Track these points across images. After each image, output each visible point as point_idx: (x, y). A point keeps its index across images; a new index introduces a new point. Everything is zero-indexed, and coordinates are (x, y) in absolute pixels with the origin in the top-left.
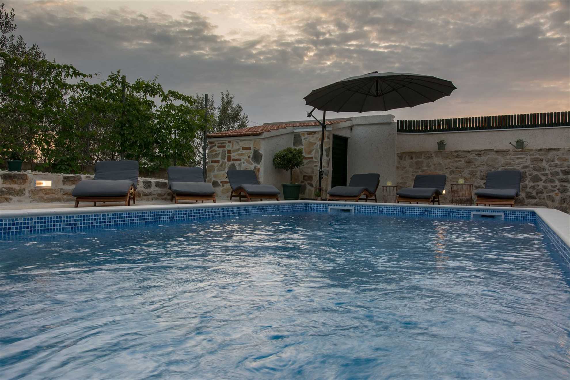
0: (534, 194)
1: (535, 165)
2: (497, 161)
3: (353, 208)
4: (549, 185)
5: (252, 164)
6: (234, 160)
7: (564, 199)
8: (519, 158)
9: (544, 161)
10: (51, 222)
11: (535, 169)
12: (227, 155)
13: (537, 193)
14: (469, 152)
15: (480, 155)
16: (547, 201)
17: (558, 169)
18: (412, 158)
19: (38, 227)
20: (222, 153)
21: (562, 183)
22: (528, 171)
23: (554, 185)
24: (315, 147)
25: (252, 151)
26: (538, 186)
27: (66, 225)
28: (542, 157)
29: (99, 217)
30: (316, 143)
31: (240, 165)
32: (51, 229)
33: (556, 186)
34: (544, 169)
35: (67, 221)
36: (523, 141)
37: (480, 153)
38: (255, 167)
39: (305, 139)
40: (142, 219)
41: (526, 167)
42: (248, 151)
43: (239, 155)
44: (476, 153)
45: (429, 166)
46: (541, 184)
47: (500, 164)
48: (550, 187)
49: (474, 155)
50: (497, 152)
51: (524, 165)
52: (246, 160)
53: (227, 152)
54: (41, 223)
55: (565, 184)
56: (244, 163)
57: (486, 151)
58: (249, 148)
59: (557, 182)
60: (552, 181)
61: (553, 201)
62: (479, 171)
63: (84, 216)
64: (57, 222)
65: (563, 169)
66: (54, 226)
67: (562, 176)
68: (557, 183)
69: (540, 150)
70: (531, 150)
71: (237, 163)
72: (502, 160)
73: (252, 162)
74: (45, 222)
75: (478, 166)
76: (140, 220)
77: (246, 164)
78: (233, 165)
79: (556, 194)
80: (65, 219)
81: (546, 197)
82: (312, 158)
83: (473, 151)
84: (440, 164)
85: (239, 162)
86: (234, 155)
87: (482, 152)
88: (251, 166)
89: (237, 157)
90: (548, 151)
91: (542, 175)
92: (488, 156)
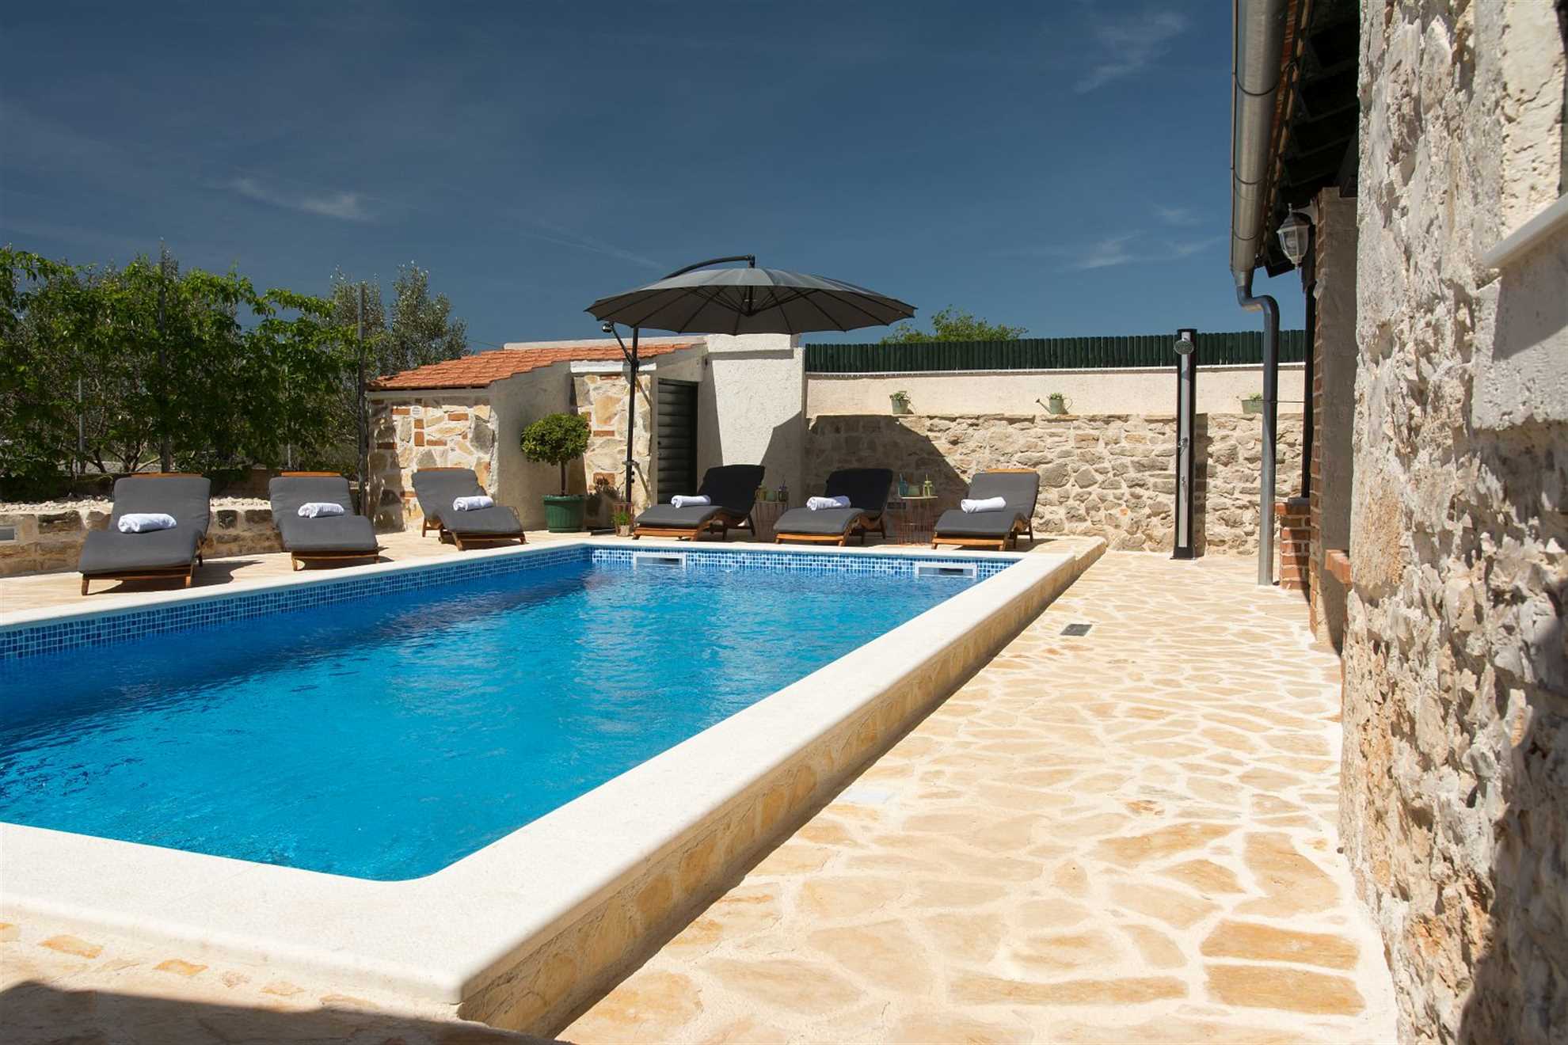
0: (1082, 512)
1: (1083, 450)
2: (1010, 440)
3: (682, 556)
4: (1110, 494)
5: (471, 453)
6: (431, 443)
7: (1136, 522)
8: (1052, 435)
9: (1101, 443)
10: (55, 635)
11: (1084, 458)
12: (414, 431)
13: (1088, 511)
14: (953, 420)
15: (977, 425)
16: (1106, 527)
17: (1127, 460)
18: (838, 430)
19: (33, 646)
20: (402, 425)
21: (1133, 489)
22: (1072, 463)
23: (1118, 492)
24: (618, 407)
25: (471, 423)
26: (1090, 493)
27: (83, 638)
28: (1096, 433)
29: (142, 618)
30: (620, 400)
31: (444, 454)
32: (55, 648)
33: (1123, 494)
34: (1100, 459)
35: (83, 631)
36: (1063, 396)
37: (976, 422)
38: (479, 459)
39: (596, 389)
40: (224, 615)
41: (1067, 454)
42: (462, 423)
43: (440, 431)
44: (970, 421)
46: (1095, 490)
47: (1017, 447)
48: (1111, 498)
49: (964, 426)
50: (1012, 421)
51: (1064, 448)
52: (457, 443)
53: (413, 424)
54: (38, 638)
55: (1138, 490)
56: (452, 450)
57: (989, 418)
58: (464, 417)
59: (1124, 485)
60: (1115, 485)
61: (1117, 527)
62: (974, 463)
63: (114, 619)
64: (66, 634)
65: (1135, 459)
66: (61, 641)
67: (1132, 474)
68: (1124, 489)
69: (1093, 419)
70: (1077, 419)
71: (436, 450)
72: (1018, 437)
73: (472, 449)
74: (44, 637)
75: (974, 451)
76: (220, 616)
77: (458, 451)
78: (429, 455)
79: (1122, 511)
80: (80, 627)
81: (1103, 519)
82: (612, 433)
83: (961, 417)
84: (896, 444)
85: (441, 448)
86: (430, 433)
87: (981, 421)
88: (470, 457)
89: (437, 436)
90: (1108, 420)
91: (1096, 471)
92: (993, 429)
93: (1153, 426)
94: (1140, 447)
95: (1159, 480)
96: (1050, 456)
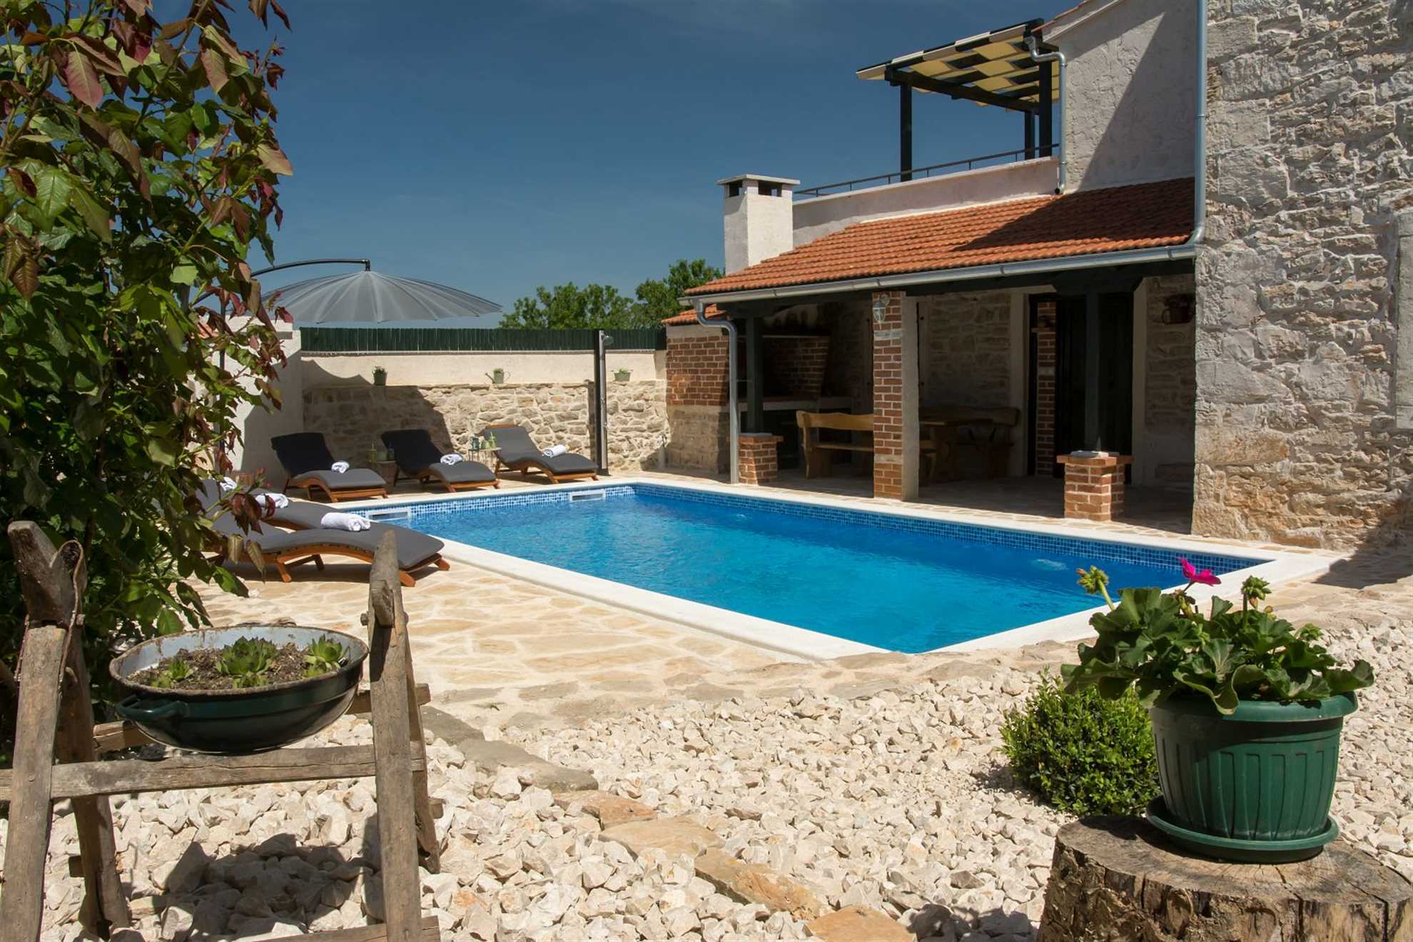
1: (523, 408)
2: (474, 403)
4: (543, 437)
8: (502, 398)
9: (535, 403)
11: (524, 414)
14: (430, 389)
15: (449, 393)
17: (553, 414)
18: (330, 399)
22: (516, 418)
23: (548, 436)
28: (531, 396)
34: (536, 414)
36: (503, 371)
37: (448, 390)
41: (513, 411)
44: (444, 390)
45: (363, 410)
47: (479, 408)
48: (544, 440)
49: (440, 393)
50: (473, 389)
51: (510, 408)
55: (561, 434)
57: (458, 387)
59: (551, 431)
60: (546, 432)
65: (558, 413)
67: (557, 423)
68: (552, 434)
69: (530, 387)
70: (516, 386)
72: (479, 400)
83: (437, 387)
84: (384, 409)
87: (452, 389)
90: (539, 387)
91: (534, 422)
92: (461, 396)
93: (567, 390)
94: (561, 405)
95: (574, 426)
96: (502, 414)
